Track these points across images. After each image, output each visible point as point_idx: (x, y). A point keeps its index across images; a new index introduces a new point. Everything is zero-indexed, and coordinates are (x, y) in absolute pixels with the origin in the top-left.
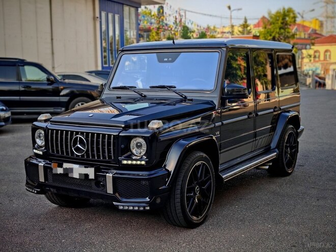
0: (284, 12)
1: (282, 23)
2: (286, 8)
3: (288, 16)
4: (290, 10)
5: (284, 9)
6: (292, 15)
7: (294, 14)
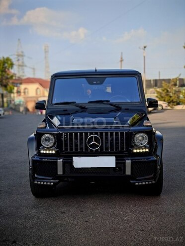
0: (4, 60)
1: (3, 68)
2: (5, 57)
3: (7, 63)
4: (8, 59)
5: (3, 58)
6: (9, 62)
7: (11, 62)
